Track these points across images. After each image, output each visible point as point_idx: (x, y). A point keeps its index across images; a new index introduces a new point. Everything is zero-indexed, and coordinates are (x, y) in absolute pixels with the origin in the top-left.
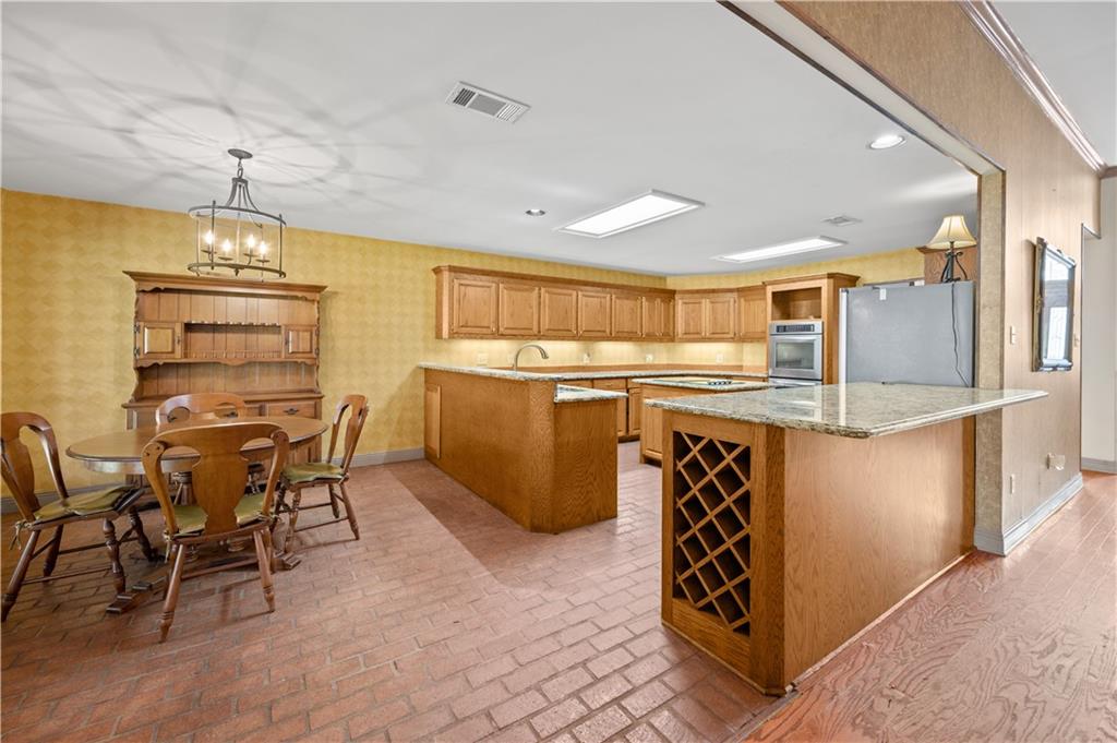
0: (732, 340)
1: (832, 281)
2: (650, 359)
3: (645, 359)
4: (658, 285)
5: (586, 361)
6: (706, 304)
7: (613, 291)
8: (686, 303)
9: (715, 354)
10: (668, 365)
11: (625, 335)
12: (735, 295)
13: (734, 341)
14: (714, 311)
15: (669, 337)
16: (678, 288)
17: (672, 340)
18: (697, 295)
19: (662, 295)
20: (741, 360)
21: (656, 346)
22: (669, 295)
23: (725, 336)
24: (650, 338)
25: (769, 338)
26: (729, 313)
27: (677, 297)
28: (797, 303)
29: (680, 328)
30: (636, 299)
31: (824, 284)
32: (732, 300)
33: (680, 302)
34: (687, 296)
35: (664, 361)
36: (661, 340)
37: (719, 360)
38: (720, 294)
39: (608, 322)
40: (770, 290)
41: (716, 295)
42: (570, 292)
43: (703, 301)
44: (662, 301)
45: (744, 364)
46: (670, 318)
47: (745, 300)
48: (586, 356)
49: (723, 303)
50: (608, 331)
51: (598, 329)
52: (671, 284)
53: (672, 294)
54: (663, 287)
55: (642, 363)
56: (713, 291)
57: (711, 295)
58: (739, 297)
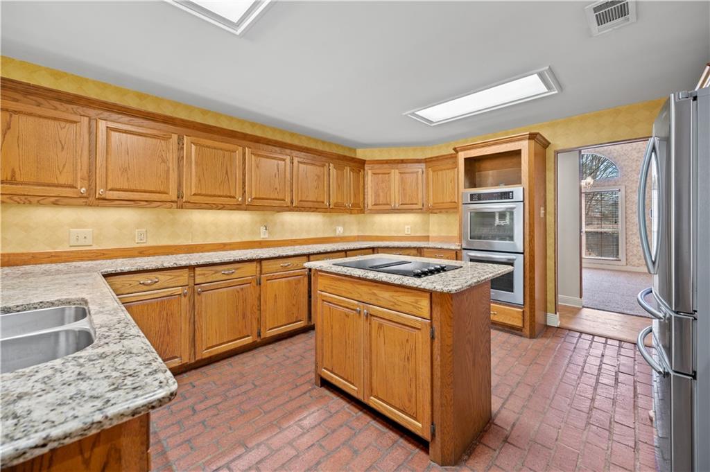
0: (420, 211)
1: (533, 142)
2: (340, 231)
3: (335, 230)
4: (347, 154)
5: (263, 235)
6: (395, 174)
7: (295, 153)
8: (374, 174)
9: (401, 225)
10: (358, 236)
11: (310, 205)
12: (423, 166)
13: (422, 213)
14: (402, 181)
15: (358, 208)
16: (367, 158)
17: (362, 211)
18: (386, 166)
19: (352, 164)
20: (428, 231)
21: (347, 218)
22: (360, 164)
23: (414, 207)
24: (339, 208)
25: (461, 207)
26: (417, 183)
27: (367, 167)
28: (483, 173)
29: (370, 200)
30: (323, 166)
31: (525, 146)
32: (420, 170)
33: (370, 172)
34: (377, 166)
35: (355, 233)
36: (350, 211)
37: (407, 231)
38: (409, 165)
39: (288, 189)
40: (462, 156)
41: (405, 165)
42: (232, 147)
43: (393, 171)
44: (352, 170)
45: (430, 235)
46: (360, 188)
47: (434, 171)
48: (263, 229)
49: (412, 173)
50: (288, 200)
51: (276, 196)
52: (361, 154)
53: (362, 163)
54: (353, 156)
55: (332, 235)
56: (402, 161)
57: (400, 166)
58: (427, 168)
